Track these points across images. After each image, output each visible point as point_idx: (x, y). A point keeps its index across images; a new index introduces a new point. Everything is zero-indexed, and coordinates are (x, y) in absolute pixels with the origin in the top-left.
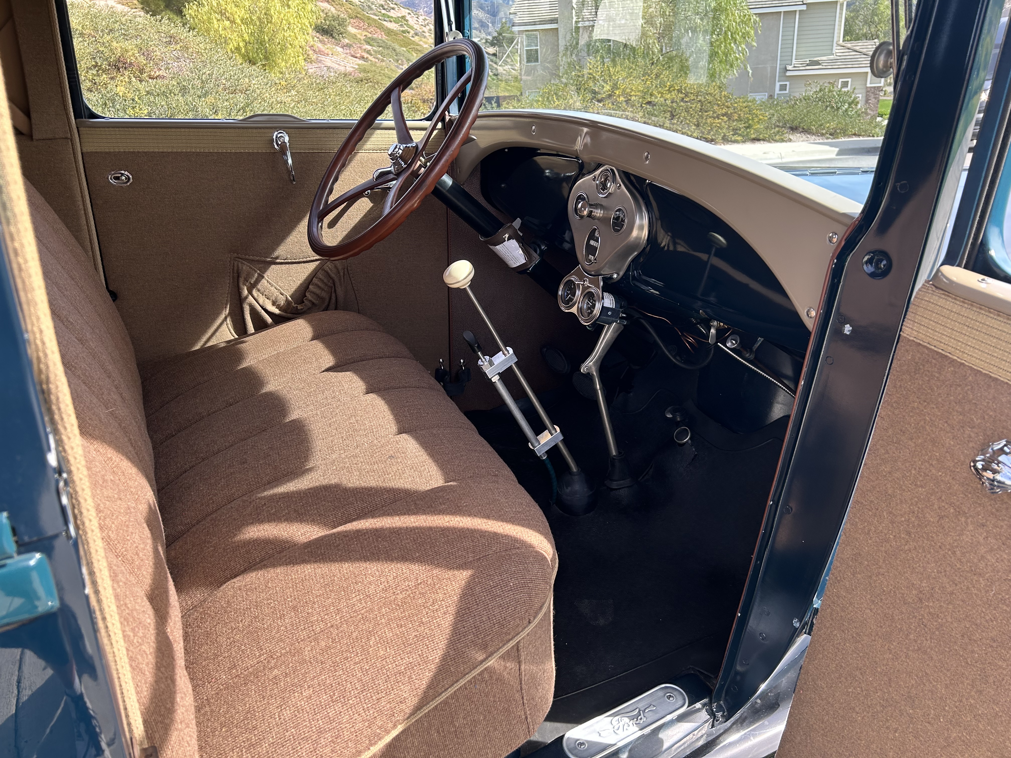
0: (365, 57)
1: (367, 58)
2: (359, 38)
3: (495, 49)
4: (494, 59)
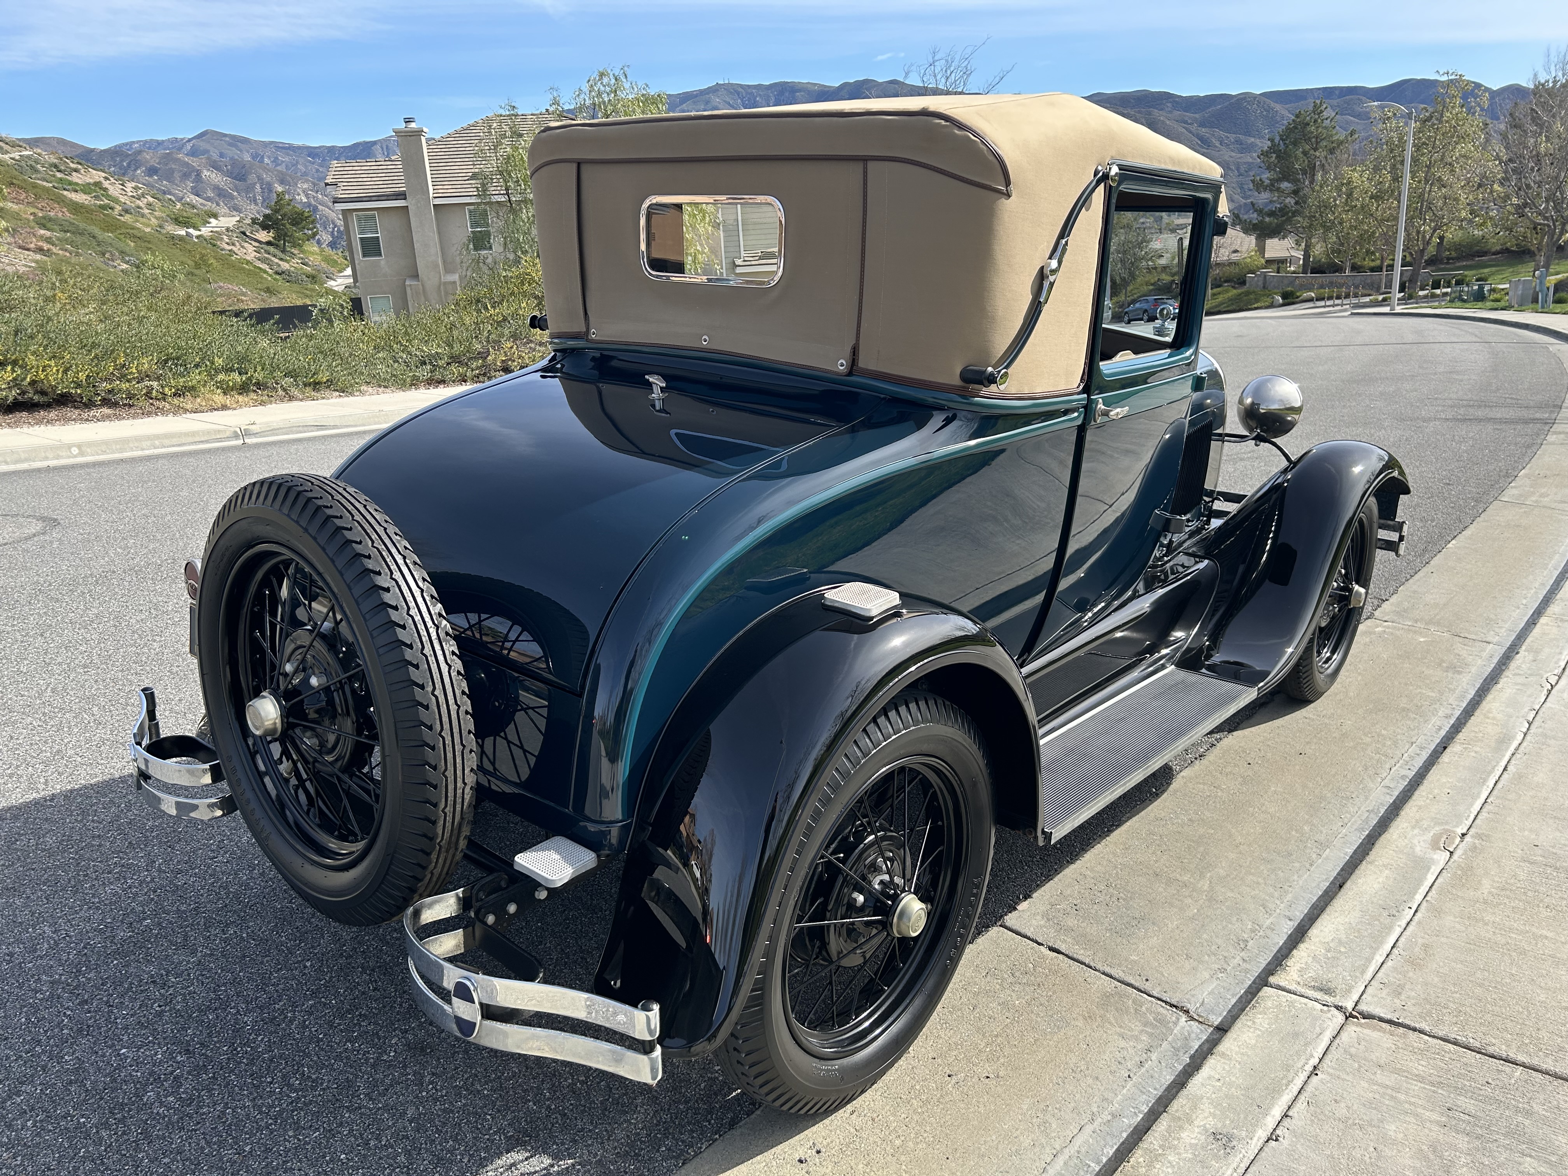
0: (45, 248)
1: (48, 250)
2: (26, 219)
3: (271, 234)
4: (272, 249)
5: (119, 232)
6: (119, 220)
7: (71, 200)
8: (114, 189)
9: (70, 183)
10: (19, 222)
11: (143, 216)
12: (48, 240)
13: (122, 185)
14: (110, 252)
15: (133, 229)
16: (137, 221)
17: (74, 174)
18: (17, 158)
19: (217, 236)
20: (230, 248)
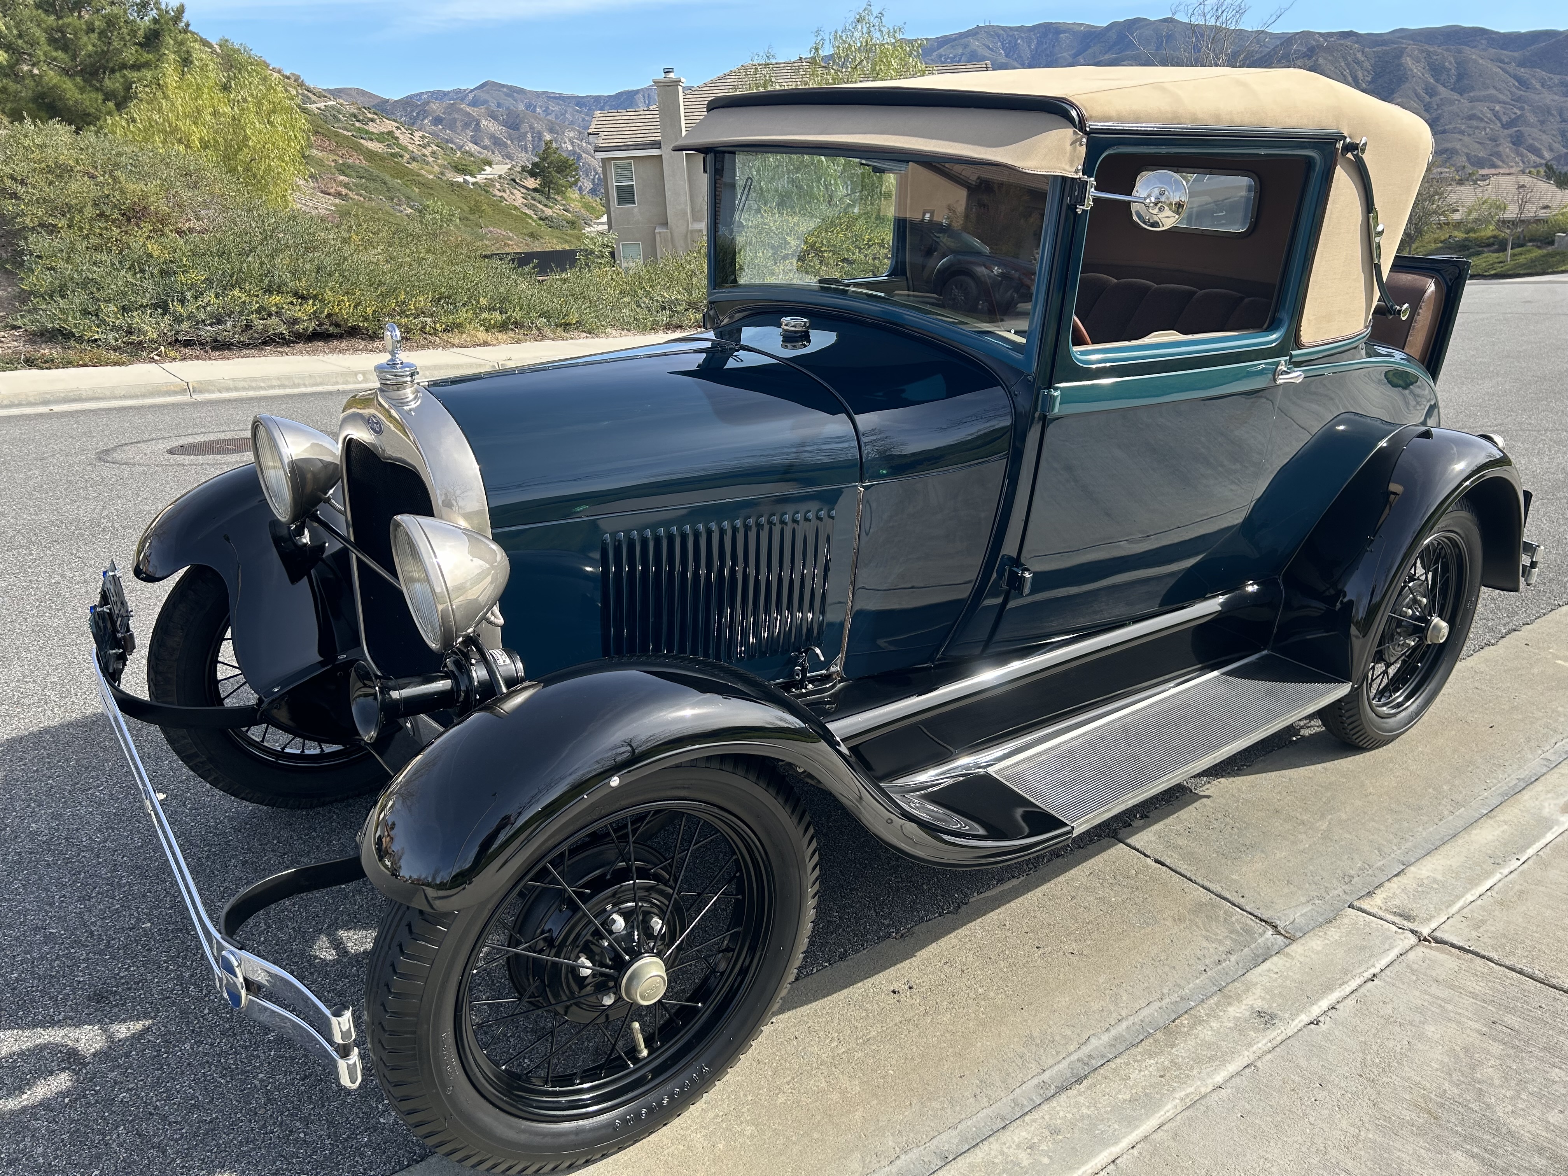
0: (343, 193)
1: (346, 195)
2: (328, 165)
3: (537, 181)
4: (537, 196)
5: (406, 178)
6: (407, 167)
7: (367, 148)
8: (404, 138)
9: (367, 132)
10: (322, 168)
11: (428, 163)
12: (346, 186)
13: (412, 134)
14: (398, 197)
15: (419, 175)
16: (422, 168)
17: (371, 123)
18: (323, 107)
19: (490, 182)
20: (501, 194)
